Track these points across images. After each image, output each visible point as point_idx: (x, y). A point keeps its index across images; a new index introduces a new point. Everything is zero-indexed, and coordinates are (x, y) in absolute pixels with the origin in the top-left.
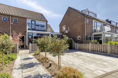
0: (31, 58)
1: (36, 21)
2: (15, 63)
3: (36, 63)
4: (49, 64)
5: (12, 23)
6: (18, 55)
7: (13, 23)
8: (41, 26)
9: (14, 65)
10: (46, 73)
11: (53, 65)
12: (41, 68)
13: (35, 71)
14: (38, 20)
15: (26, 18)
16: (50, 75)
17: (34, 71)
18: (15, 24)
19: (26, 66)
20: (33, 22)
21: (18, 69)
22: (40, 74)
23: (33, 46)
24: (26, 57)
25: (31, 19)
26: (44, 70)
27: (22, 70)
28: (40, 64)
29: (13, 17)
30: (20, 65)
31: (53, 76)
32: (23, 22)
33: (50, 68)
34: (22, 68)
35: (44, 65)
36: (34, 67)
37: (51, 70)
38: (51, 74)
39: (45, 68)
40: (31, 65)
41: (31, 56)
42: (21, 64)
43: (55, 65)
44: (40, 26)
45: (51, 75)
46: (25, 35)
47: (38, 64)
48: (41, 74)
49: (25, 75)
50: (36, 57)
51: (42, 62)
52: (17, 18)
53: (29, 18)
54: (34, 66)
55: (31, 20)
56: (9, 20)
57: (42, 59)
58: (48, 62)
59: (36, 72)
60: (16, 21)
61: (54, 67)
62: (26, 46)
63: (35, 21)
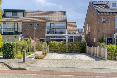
5: (35, 28)
8: (57, 29)
14: (57, 22)
15: (46, 22)
18: (37, 29)
20: (52, 25)
29: (36, 23)
32: (43, 26)
52: (39, 23)
53: (48, 22)
55: (50, 23)
56: (33, 26)
60: (38, 26)
63: (54, 23)
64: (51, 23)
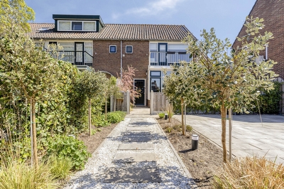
0: (151, 124)
1: (169, 43)
2: (115, 128)
3: (156, 135)
4: (190, 142)
5: (124, 55)
6: (127, 116)
7: (126, 54)
8: (180, 53)
9: (112, 132)
10: (177, 165)
11: (205, 149)
12: (166, 148)
13: (148, 152)
14: (174, 40)
15: (148, 41)
16: (187, 174)
17: (144, 152)
18: (128, 56)
19: (132, 138)
20: (162, 48)
21: (114, 140)
22: (158, 163)
23: (159, 98)
24: (140, 121)
25: (157, 40)
26: (172, 155)
27: (120, 143)
28: (165, 138)
29: (125, 43)
30: (122, 133)
31: (197, 181)
32: (142, 50)
33: (191, 154)
34: (123, 140)
35: (175, 142)
36: (148, 142)
37: (194, 161)
38: (191, 172)
39: (176, 152)
40: (144, 137)
41: (151, 119)
42: (124, 131)
43: (210, 149)
44: (177, 54)
45: (190, 177)
46: (146, 77)
47: (161, 137)
48: (161, 163)
49: (122, 155)
50: (161, 124)
51: (172, 135)
52: (132, 43)
53: (154, 40)
54: (150, 140)
55: (157, 42)
56: (119, 51)
57: (174, 128)
58: (188, 138)
59: (148, 155)
60: (129, 50)
61: (205, 153)
62: (147, 100)
63: (166, 44)
64: (159, 44)
